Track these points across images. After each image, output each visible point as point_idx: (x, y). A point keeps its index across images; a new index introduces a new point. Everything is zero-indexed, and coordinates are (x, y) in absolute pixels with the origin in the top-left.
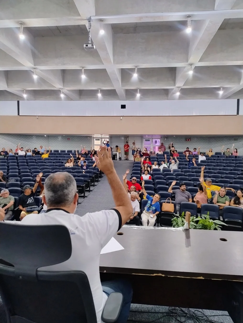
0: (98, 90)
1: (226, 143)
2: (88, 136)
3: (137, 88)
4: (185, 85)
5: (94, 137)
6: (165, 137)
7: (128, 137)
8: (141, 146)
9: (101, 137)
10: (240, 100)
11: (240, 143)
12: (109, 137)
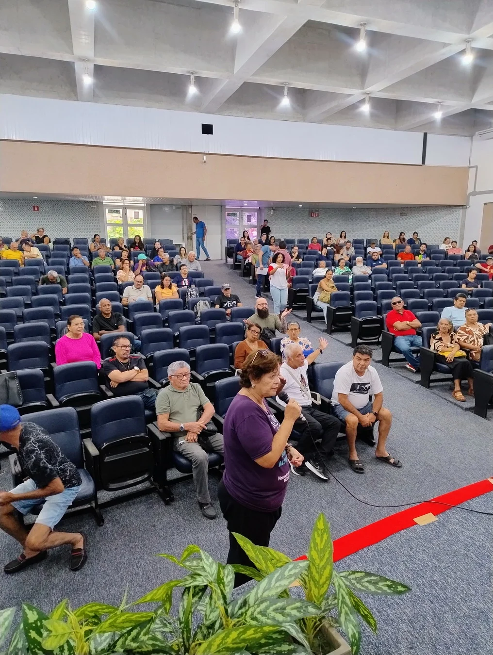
0: (190, 76)
1: (384, 221)
2: (92, 202)
3: (283, 83)
4: (384, 90)
5: (104, 203)
6: (270, 207)
7: (192, 206)
8: (219, 227)
9: (123, 204)
10: (428, 136)
11: (411, 220)
12: (144, 205)
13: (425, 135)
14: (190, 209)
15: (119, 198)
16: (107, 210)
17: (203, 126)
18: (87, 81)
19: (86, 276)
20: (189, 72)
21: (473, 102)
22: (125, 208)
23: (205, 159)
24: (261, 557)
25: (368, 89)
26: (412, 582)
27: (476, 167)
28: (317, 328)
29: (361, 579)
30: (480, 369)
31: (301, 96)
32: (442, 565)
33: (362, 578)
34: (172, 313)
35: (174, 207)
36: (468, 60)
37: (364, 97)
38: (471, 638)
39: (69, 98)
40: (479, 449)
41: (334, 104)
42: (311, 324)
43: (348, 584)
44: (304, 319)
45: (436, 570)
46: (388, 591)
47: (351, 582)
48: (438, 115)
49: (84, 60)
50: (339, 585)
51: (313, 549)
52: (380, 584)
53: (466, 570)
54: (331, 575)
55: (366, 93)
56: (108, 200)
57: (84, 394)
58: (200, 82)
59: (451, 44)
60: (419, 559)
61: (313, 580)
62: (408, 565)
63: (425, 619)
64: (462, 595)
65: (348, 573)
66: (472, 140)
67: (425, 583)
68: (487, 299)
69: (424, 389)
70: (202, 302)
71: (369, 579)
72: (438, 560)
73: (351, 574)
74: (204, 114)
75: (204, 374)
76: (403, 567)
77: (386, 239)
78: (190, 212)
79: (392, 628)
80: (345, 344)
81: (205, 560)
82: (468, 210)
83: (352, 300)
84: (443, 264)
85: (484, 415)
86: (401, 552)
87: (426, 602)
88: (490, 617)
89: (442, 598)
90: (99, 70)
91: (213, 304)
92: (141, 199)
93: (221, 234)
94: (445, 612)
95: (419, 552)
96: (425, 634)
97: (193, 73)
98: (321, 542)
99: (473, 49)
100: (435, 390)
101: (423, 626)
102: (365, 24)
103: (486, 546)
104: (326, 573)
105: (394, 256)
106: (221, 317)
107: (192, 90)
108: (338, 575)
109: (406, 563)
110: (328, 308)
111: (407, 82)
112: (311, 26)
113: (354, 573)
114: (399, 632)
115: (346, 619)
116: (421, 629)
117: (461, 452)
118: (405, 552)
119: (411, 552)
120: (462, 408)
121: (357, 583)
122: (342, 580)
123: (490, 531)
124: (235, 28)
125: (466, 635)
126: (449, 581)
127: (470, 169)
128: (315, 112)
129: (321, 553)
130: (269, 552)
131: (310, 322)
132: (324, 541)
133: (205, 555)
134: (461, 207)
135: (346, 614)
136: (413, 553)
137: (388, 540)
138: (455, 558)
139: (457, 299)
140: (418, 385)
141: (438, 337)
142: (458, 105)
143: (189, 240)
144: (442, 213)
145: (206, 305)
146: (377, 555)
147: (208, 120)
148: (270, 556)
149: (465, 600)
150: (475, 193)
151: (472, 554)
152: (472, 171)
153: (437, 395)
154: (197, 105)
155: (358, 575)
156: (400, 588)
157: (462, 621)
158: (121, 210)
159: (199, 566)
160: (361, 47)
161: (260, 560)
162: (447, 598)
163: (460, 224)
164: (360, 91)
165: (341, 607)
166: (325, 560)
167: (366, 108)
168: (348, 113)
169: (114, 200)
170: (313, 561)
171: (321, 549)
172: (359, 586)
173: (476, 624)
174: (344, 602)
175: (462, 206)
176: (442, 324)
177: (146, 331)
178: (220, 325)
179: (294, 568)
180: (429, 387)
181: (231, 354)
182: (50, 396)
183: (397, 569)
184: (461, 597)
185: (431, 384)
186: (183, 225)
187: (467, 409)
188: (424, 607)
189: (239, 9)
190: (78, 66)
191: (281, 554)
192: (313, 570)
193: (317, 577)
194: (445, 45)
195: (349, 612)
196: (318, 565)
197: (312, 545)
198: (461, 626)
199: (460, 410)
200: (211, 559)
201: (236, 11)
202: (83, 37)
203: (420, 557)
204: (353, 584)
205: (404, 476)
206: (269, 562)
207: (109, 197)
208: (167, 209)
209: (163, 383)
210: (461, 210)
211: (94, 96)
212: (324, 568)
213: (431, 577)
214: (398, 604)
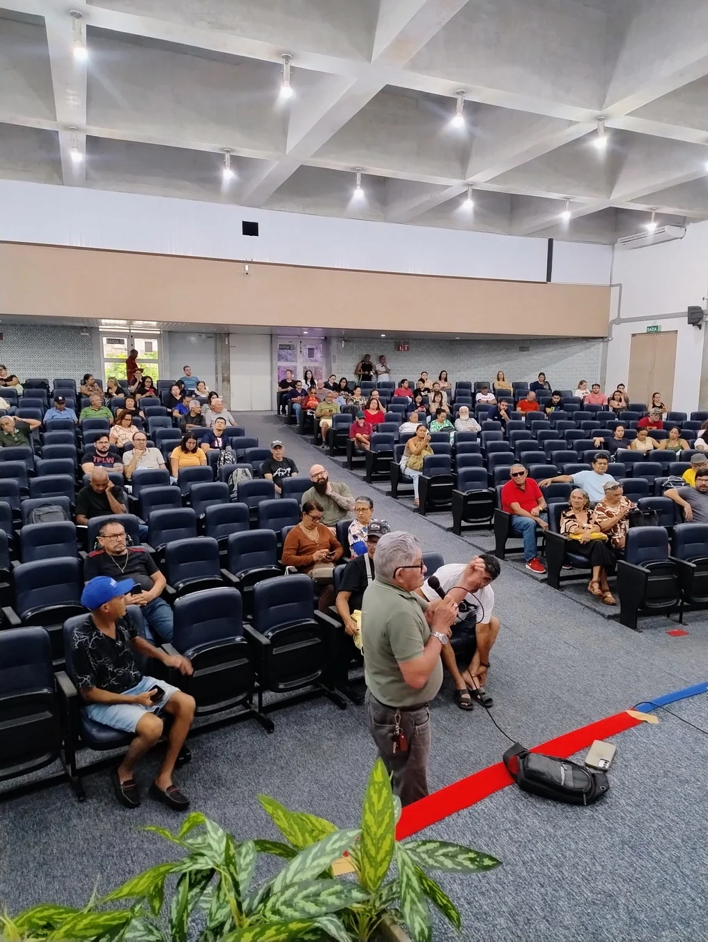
0: (224, 155)
1: (499, 358)
2: (82, 328)
3: (354, 169)
4: (493, 181)
5: (100, 330)
6: (341, 337)
7: (229, 334)
8: (269, 363)
9: (128, 331)
10: (554, 242)
11: (535, 357)
12: (159, 332)
13: (551, 242)
14: (227, 339)
15: (125, 322)
16: (105, 340)
17: (244, 223)
18: (77, 157)
19: (71, 433)
20: (222, 149)
21: (611, 198)
22: (131, 337)
23: (247, 269)
24: (296, 827)
25: (470, 180)
26: (517, 858)
27: (620, 285)
28: (406, 506)
29: (434, 852)
30: (626, 560)
31: (381, 188)
32: (559, 833)
33: (436, 850)
34: (196, 486)
35: (204, 336)
36: (601, 144)
37: (466, 189)
38: (593, 933)
39: (49, 180)
40: (626, 673)
41: (425, 198)
42: (398, 501)
43: (416, 859)
44: (388, 494)
45: (550, 840)
46: (471, 866)
47: (420, 857)
48: (565, 216)
49: (72, 129)
50: (403, 861)
51: (368, 811)
52: (461, 858)
53: (592, 837)
54: (392, 847)
55: (468, 185)
56: (107, 325)
57: (58, 606)
58: (238, 162)
59: (578, 122)
60: (528, 826)
61: (367, 857)
62: (512, 834)
63: (532, 910)
64: (584, 874)
65: (417, 844)
66: (613, 248)
67: (535, 858)
68: (636, 464)
69: (551, 590)
70: (240, 470)
71: (445, 850)
72: (554, 827)
73: (421, 845)
74: (246, 208)
75: (238, 574)
76: (505, 839)
77: (501, 382)
78: (227, 343)
79: (486, 925)
80: (444, 528)
81: (212, 834)
82: (610, 343)
83: (454, 466)
84: (578, 417)
85: (634, 626)
86: (504, 817)
87: (535, 886)
88: (620, 902)
89: (557, 879)
90: (93, 143)
91: (256, 473)
92: (154, 323)
93: (271, 374)
94: (560, 898)
95: (528, 816)
96: (531, 930)
97: (228, 151)
98: (379, 801)
99: (606, 129)
100: (567, 592)
101: (528, 920)
102: (463, 92)
103: (619, 804)
104: (386, 845)
105: (512, 405)
106: (267, 491)
107: (228, 175)
108: (401, 847)
109: (510, 832)
110: (420, 478)
111: (524, 170)
112: (389, 93)
113: (424, 843)
114: (494, 930)
115: (411, 909)
116: (526, 924)
117: (600, 677)
118: (510, 816)
119: (517, 817)
120: (603, 615)
121: (429, 857)
122: (407, 854)
123: (626, 783)
124: (286, 93)
125: (586, 929)
126: (567, 855)
127: (612, 288)
128: (402, 208)
129: (379, 817)
130: (309, 819)
131: (396, 498)
132: (383, 799)
133: (213, 827)
134: (601, 340)
135: (413, 902)
136: (520, 817)
137: (487, 800)
138: (577, 823)
139: (595, 462)
140: (544, 585)
141: (569, 514)
142: (592, 202)
143: (225, 383)
144: (576, 348)
145: (247, 475)
146: (469, 822)
147: (251, 216)
148: (310, 826)
149: (587, 880)
150: (619, 321)
151: (600, 816)
152: (615, 291)
153: (570, 598)
154: (237, 196)
155: (430, 846)
156: (487, 862)
157: (583, 911)
158: (126, 340)
159: (204, 843)
160: (457, 123)
161: (295, 831)
162: (563, 879)
163: (600, 362)
164: (460, 181)
165: (405, 893)
166: (384, 827)
167: (468, 205)
168: (444, 210)
169: (115, 325)
170: (368, 828)
171: (379, 811)
172: (431, 862)
173: (601, 913)
174: (409, 885)
175: (602, 338)
176: (574, 497)
177: (156, 513)
178: (264, 503)
179: (340, 839)
180: (559, 587)
181: (279, 545)
182: (8, 610)
183: (497, 840)
184: (583, 875)
185: (561, 583)
186: (216, 360)
187: (610, 617)
188: (531, 893)
189: (292, 67)
190: (63, 138)
191: (325, 822)
192: (368, 841)
193: (373, 852)
194: (571, 123)
195: (416, 899)
196: (375, 835)
197: (367, 806)
198: (580, 917)
199: (601, 619)
200: (221, 832)
201: (286, 70)
202: (71, 97)
203: (529, 824)
204: (423, 860)
205: (523, 714)
206: (307, 834)
207: (108, 321)
208: (193, 339)
209: (179, 587)
210: (602, 343)
211: (87, 180)
212: (383, 837)
213: (543, 850)
214: (495, 890)
